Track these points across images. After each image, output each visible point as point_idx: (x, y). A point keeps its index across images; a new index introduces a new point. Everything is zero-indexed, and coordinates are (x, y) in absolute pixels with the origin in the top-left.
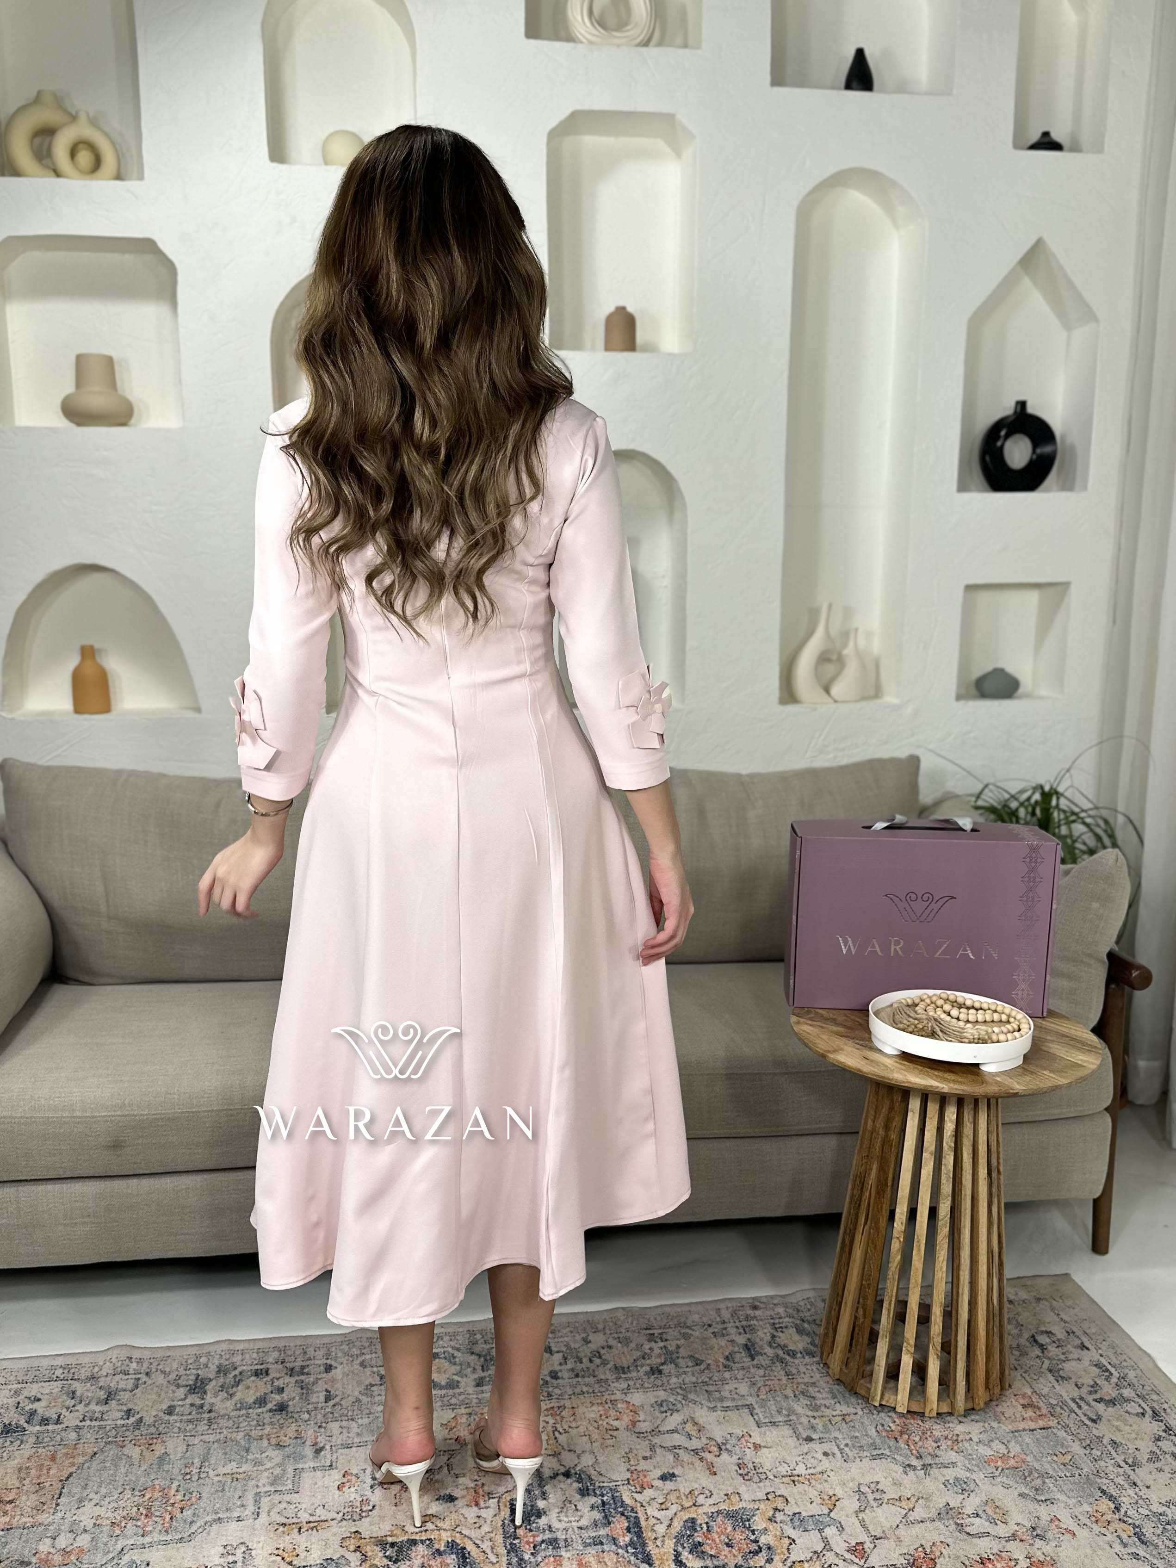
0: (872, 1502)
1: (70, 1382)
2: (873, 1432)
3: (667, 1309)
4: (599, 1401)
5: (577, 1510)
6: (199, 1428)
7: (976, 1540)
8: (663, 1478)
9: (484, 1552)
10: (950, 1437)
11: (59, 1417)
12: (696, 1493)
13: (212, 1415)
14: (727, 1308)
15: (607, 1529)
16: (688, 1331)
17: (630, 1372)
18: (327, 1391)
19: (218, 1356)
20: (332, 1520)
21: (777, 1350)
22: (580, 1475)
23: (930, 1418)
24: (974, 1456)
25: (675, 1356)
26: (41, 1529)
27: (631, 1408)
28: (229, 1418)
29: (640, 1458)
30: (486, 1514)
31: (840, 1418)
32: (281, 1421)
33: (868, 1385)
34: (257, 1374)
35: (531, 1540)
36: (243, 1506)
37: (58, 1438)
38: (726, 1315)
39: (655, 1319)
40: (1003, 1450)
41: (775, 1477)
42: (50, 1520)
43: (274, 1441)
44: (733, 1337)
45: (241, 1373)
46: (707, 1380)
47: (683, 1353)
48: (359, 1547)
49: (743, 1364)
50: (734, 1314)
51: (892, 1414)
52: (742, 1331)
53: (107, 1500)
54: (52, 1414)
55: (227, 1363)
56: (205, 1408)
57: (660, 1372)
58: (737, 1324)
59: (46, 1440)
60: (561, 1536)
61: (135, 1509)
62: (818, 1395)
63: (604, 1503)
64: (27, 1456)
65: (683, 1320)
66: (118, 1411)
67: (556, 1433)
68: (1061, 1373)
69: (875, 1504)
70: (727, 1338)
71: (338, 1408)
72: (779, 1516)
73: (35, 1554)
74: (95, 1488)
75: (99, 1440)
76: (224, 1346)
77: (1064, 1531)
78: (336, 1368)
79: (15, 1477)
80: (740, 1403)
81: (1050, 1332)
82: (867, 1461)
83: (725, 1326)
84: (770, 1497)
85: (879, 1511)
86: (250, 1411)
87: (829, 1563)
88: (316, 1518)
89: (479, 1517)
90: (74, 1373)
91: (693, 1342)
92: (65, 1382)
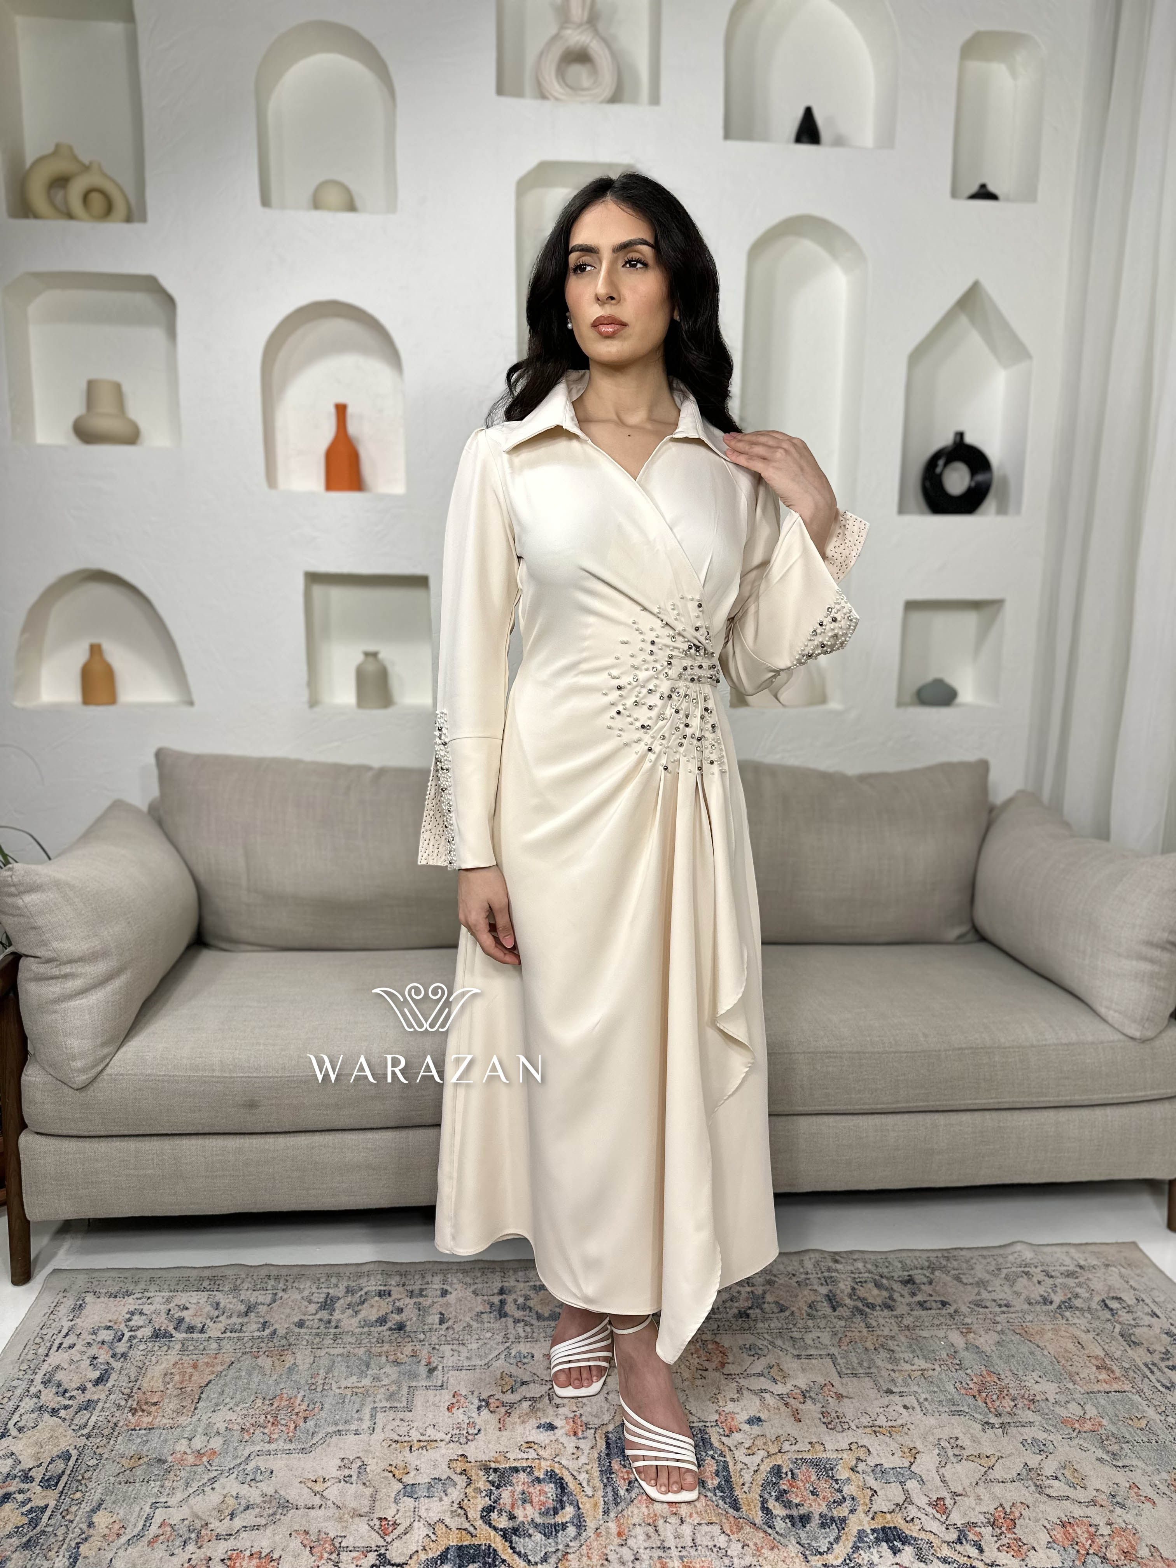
0: (952, 1458)
1: (215, 1293)
2: (951, 1388)
6: (325, 1342)
7: (1056, 1503)
8: (751, 1421)
9: (580, 1484)
10: (1026, 1396)
11: (204, 1326)
12: (782, 1440)
13: (338, 1331)
14: (811, 1259)
16: (773, 1278)
17: (719, 1314)
18: (441, 1314)
19: (344, 1276)
20: (441, 1440)
21: (857, 1302)
24: (1051, 1417)
25: (761, 1301)
26: (179, 1430)
27: (720, 1349)
28: (353, 1334)
29: (728, 1399)
30: (585, 1445)
31: (919, 1373)
32: (399, 1340)
34: (380, 1294)
36: (360, 1420)
37: (201, 1347)
38: (809, 1265)
40: (1079, 1411)
41: (858, 1427)
42: (188, 1422)
43: (391, 1358)
44: (815, 1287)
45: (366, 1293)
46: (792, 1326)
47: (769, 1298)
48: (465, 1470)
49: (825, 1314)
50: (817, 1265)
52: (824, 1282)
53: (241, 1406)
54: (195, 1320)
55: (354, 1284)
56: (332, 1324)
57: (748, 1316)
58: (820, 1275)
59: (190, 1347)
61: (263, 1417)
62: (896, 1348)
64: (173, 1360)
66: (256, 1323)
68: (1133, 1338)
69: (954, 1460)
70: (810, 1287)
71: (451, 1331)
72: (861, 1467)
73: (172, 1454)
74: (230, 1394)
75: (237, 1351)
76: (352, 1269)
77: (1143, 1499)
78: (449, 1292)
79: (160, 1380)
80: (823, 1352)
81: (1120, 1298)
82: (945, 1416)
83: (808, 1276)
84: (853, 1448)
85: (958, 1467)
86: (372, 1329)
87: (911, 1517)
88: (426, 1438)
89: (577, 1448)
90: (219, 1285)
91: (778, 1289)
92: (211, 1293)
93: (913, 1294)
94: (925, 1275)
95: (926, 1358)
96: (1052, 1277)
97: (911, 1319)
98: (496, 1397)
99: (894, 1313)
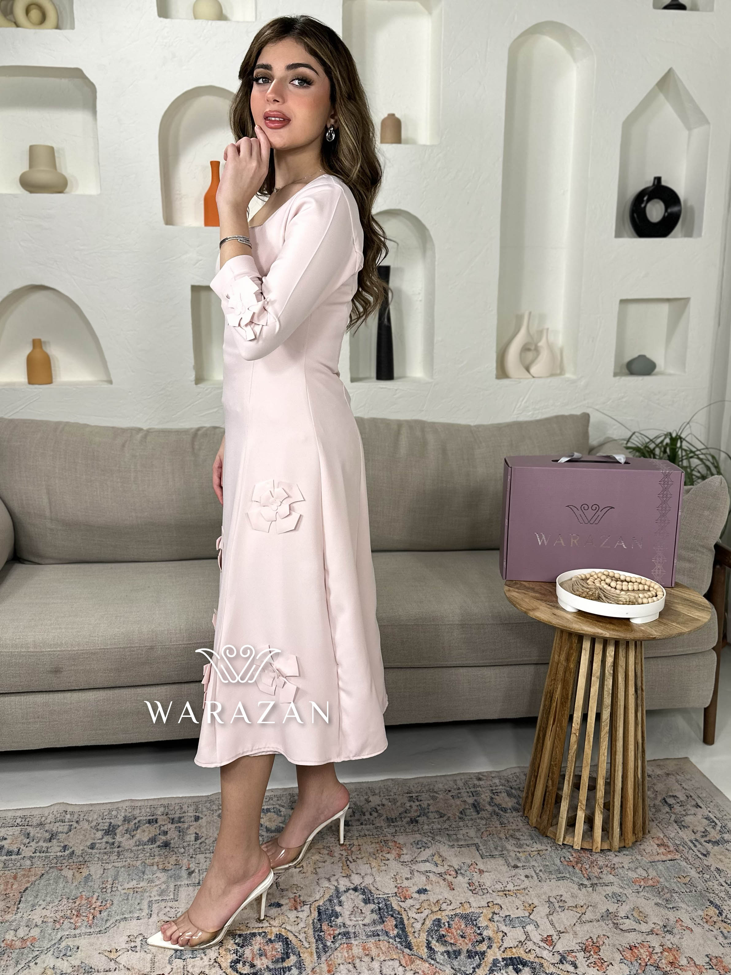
0: (558, 909)
1: (26, 827)
2: (558, 862)
3: (421, 780)
4: (377, 841)
5: (362, 913)
6: (111, 858)
7: (627, 934)
8: (419, 892)
9: (300, 940)
10: (609, 865)
11: (19, 850)
12: (441, 902)
13: (120, 849)
14: (461, 779)
15: (382, 926)
16: (435, 794)
17: (396, 821)
18: (196, 833)
19: (124, 810)
21: (494, 808)
22: (364, 890)
23: (596, 853)
24: (625, 878)
25: (427, 811)
26: (7, 924)
27: (398, 845)
28: (132, 851)
29: (404, 879)
30: (301, 915)
31: (536, 853)
32: (166, 853)
33: (555, 831)
34: (149, 822)
35: (332, 933)
36: (140, 909)
37: (18, 864)
38: (460, 784)
39: (414, 786)
40: (645, 874)
41: (493, 891)
42: (13, 918)
43: (161, 867)
44: (465, 799)
45: (139, 822)
46: (448, 827)
47: (432, 808)
49: (471, 817)
50: (466, 783)
51: (570, 850)
52: (471, 795)
53: (51, 905)
54: (14, 848)
55: (130, 815)
56: (115, 845)
57: (417, 822)
58: (468, 790)
59: (11, 865)
60: (351, 930)
61: (69, 911)
62: (522, 837)
63: (380, 909)
65: (432, 787)
66: (58, 846)
67: (348, 862)
68: (683, 823)
69: (560, 910)
70: (461, 799)
71: (203, 844)
72: (496, 918)
73: (3, 941)
74: (43, 897)
75: (46, 866)
76: (128, 804)
77: (685, 928)
78: (202, 818)
80: (470, 842)
81: (676, 796)
82: (554, 881)
83: (460, 791)
84: (490, 905)
85: (562, 914)
86: (145, 847)
87: (529, 949)
89: (297, 917)
90: (28, 822)
91: (438, 802)
92: (23, 827)
95: (541, 843)
99: (520, 814)
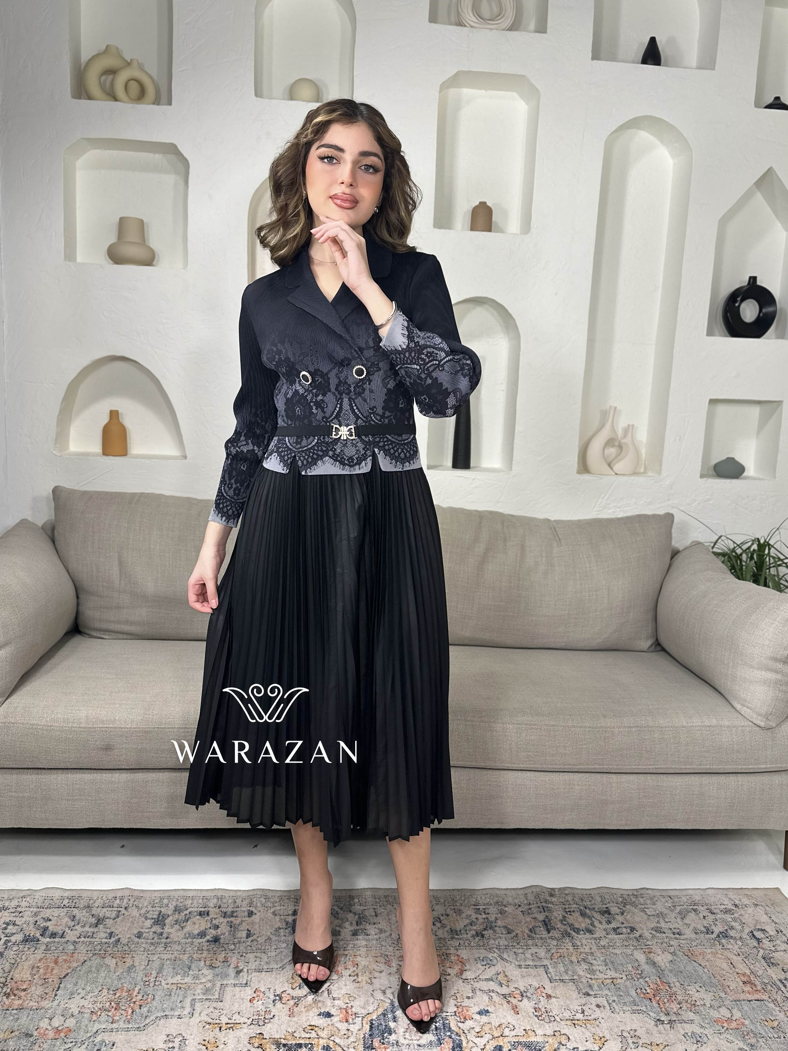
0: (631, 1044)
1: (72, 909)
2: (633, 993)
3: (489, 891)
6: (158, 948)
8: (480, 1013)
10: (689, 1001)
11: (64, 933)
12: (504, 1027)
13: (168, 941)
14: (533, 893)
15: (439, 1048)
16: (503, 907)
17: (461, 934)
18: (248, 930)
19: (175, 900)
20: (244, 1023)
21: (566, 927)
24: (707, 1017)
25: (494, 925)
26: (42, 1011)
27: (460, 960)
28: (179, 944)
29: (465, 997)
30: (352, 1028)
31: (611, 981)
32: (215, 949)
34: (201, 914)
36: (182, 1008)
37: (61, 948)
40: (728, 1014)
41: (561, 1020)
42: (49, 1005)
43: (208, 963)
44: (535, 915)
45: (190, 913)
46: (516, 944)
47: (499, 923)
48: (261, 1045)
49: (541, 936)
50: (537, 898)
52: (542, 910)
53: (91, 995)
54: (59, 930)
55: (181, 905)
56: (164, 936)
57: (483, 936)
58: (539, 906)
59: (53, 948)
60: (405, 1049)
61: (108, 1003)
62: (594, 962)
63: (436, 1028)
64: (39, 957)
65: (501, 899)
66: (104, 932)
68: (772, 960)
69: (632, 1046)
70: (531, 915)
71: (255, 943)
72: (563, 1049)
73: (36, 1030)
74: (83, 985)
75: (89, 952)
76: (180, 893)
78: (256, 914)
79: (29, 973)
80: (538, 964)
81: (764, 930)
82: (628, 1014)
83: (530, 907)
84: (556, 1033)
86: (195, 940)
88: (233, 1021)
89: (348, 1030)
90: (76, 903)
91: (507, 917)
92: (69, 909)
93: (609, 922)
94: (619, 908)
95: (616, 970)
96: (714, 913)
97: (607, 940)
98: (287, 992)
99: (595, 936)
